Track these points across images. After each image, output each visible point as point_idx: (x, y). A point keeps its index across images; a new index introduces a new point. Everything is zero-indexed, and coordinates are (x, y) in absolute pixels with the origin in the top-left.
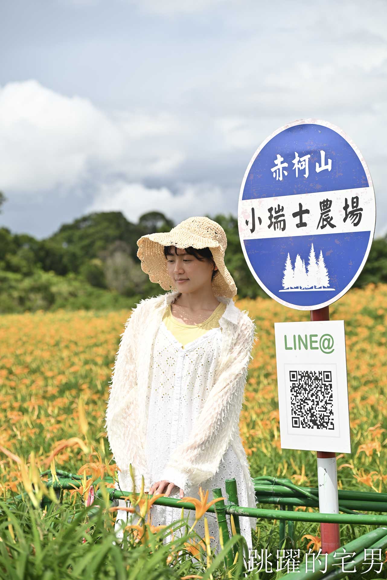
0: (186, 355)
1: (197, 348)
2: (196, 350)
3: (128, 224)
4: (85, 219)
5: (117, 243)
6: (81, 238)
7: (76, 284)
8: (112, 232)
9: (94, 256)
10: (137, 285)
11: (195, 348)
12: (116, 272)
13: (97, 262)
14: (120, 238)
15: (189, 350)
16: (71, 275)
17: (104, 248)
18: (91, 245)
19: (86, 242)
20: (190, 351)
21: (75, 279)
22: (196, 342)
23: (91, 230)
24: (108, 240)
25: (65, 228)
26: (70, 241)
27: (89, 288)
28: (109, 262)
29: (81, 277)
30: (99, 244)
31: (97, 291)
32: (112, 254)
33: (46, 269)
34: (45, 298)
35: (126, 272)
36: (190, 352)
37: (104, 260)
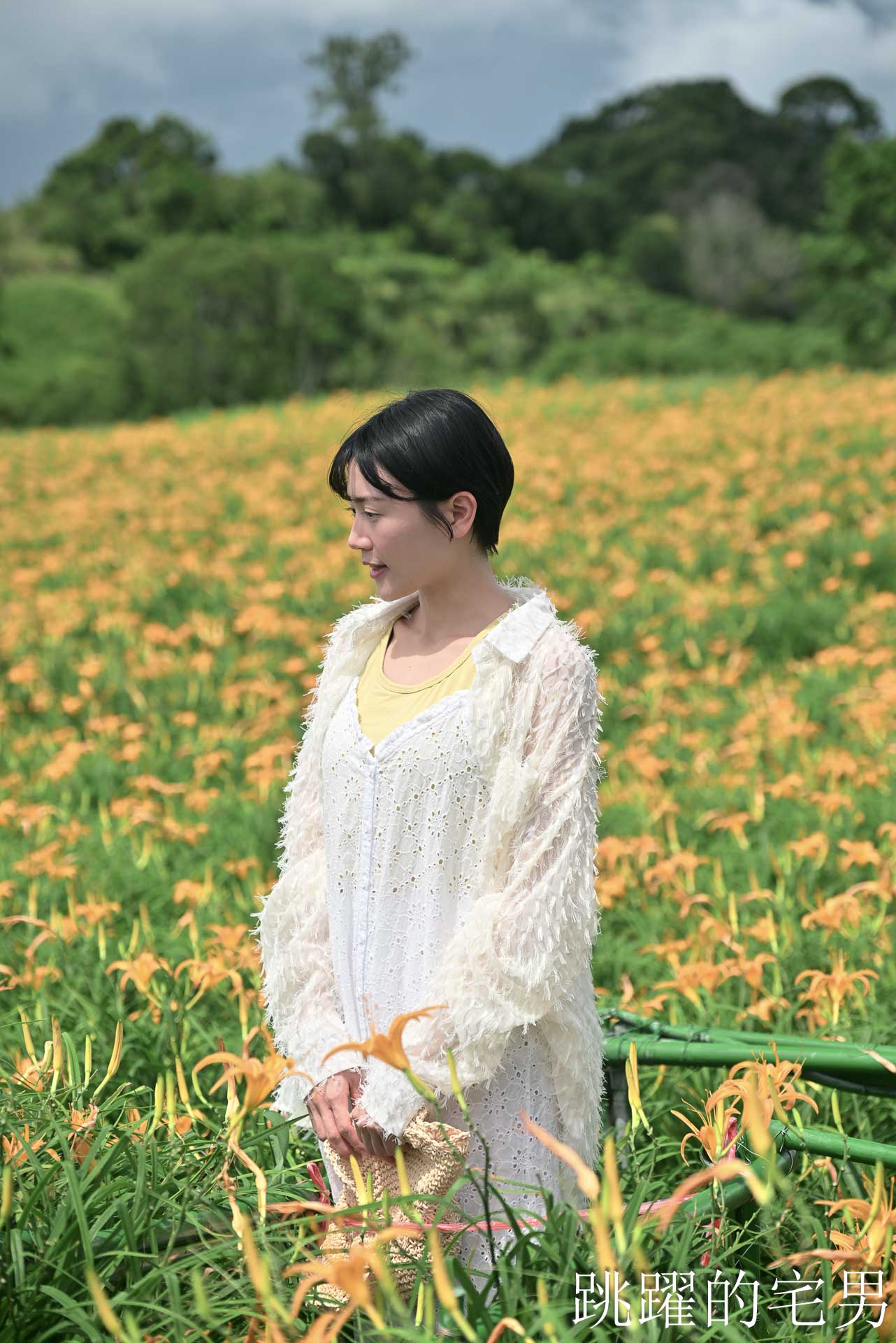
0: (378, 770)
1: (400, 753)
2: (397, 757)
3: (746, 113)
4: (628, 103)
5: (720, 169)
6: (621, 155)
7: (606, 286)
8: (704, 137)
9: (653, 207)
10: (776, 285)
11: (397, 752)
12: (717, 248)
13: (663, 223)
14: (728, 154)
15: (383, 759)
16: (592, 261)
17: (683, 183)
18: (645, 176)
19: (631, 167)
20: (385, 760)
21: (604, 271)
22: (398, 736)
23: (646, 135)
24: (693, 159)
25: (574, 130)
26: (587, 164)
27: (642, 298)
28: (698, 223)
29: (620, 266)
30: (669, 171)
31: (664, 307)
32: (704, 199)
33: (524, 244)
34: (522, 329)
35: (744, 248)
36: (386, 763)
37: (682, 215)
